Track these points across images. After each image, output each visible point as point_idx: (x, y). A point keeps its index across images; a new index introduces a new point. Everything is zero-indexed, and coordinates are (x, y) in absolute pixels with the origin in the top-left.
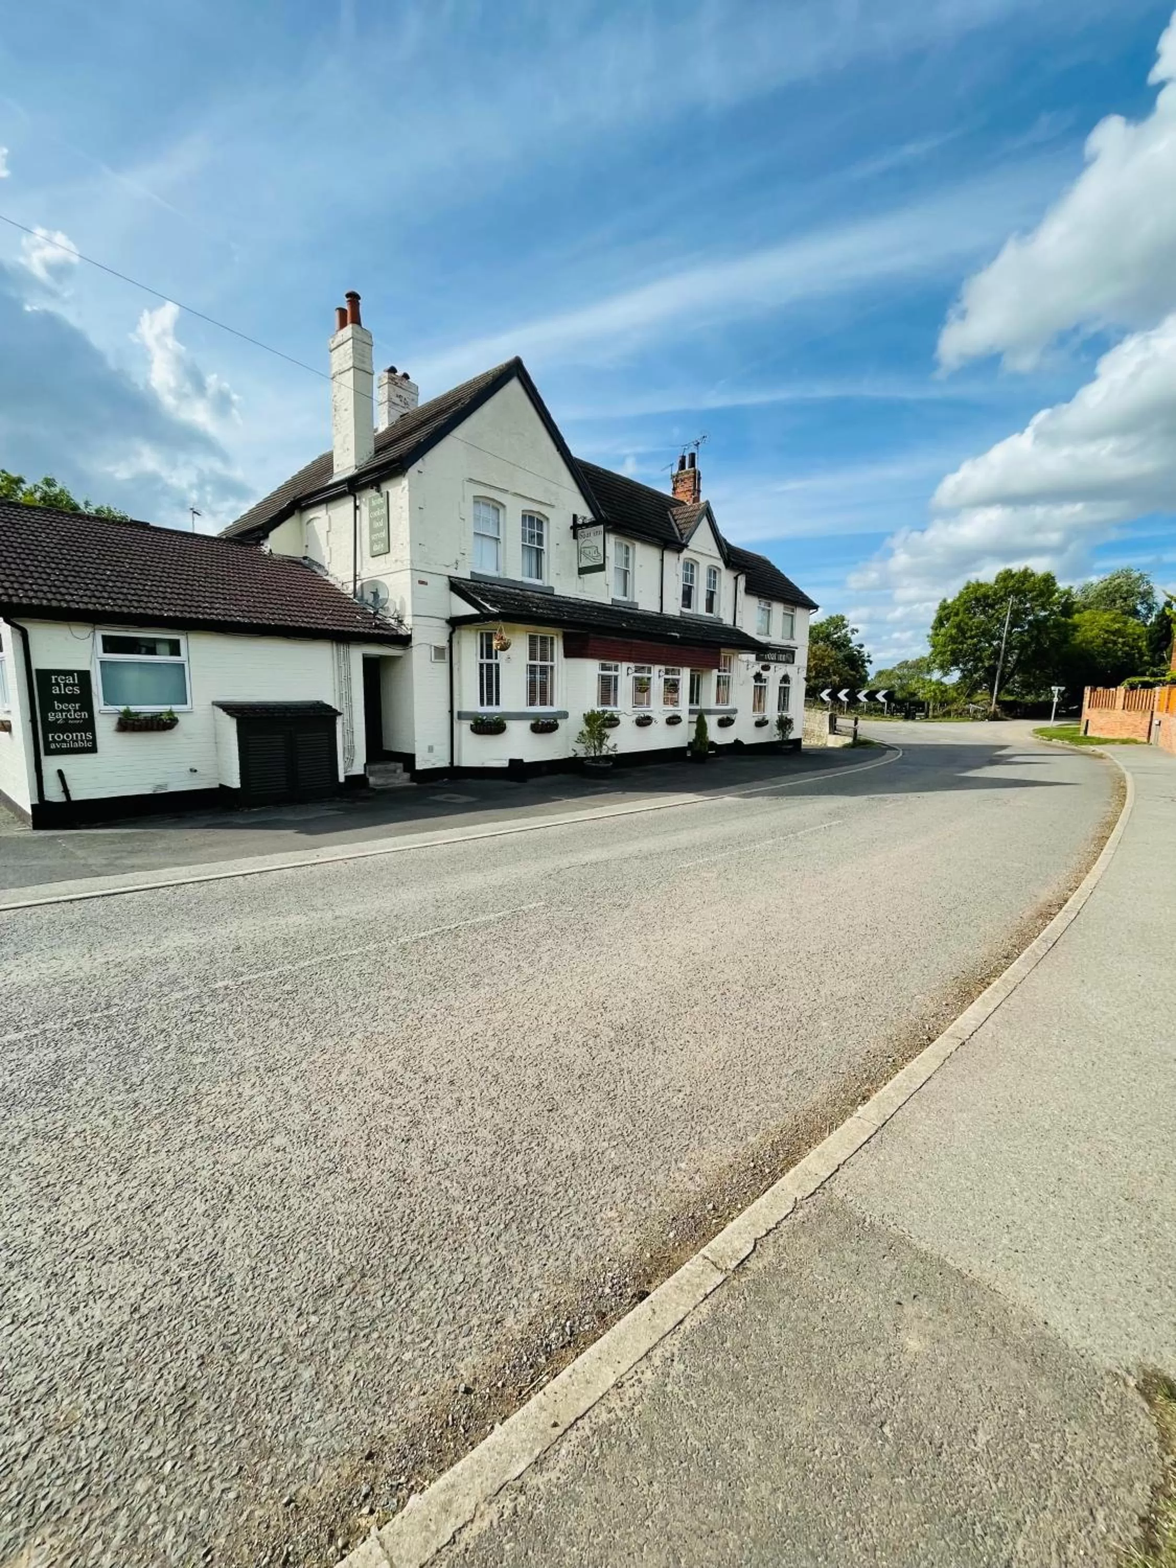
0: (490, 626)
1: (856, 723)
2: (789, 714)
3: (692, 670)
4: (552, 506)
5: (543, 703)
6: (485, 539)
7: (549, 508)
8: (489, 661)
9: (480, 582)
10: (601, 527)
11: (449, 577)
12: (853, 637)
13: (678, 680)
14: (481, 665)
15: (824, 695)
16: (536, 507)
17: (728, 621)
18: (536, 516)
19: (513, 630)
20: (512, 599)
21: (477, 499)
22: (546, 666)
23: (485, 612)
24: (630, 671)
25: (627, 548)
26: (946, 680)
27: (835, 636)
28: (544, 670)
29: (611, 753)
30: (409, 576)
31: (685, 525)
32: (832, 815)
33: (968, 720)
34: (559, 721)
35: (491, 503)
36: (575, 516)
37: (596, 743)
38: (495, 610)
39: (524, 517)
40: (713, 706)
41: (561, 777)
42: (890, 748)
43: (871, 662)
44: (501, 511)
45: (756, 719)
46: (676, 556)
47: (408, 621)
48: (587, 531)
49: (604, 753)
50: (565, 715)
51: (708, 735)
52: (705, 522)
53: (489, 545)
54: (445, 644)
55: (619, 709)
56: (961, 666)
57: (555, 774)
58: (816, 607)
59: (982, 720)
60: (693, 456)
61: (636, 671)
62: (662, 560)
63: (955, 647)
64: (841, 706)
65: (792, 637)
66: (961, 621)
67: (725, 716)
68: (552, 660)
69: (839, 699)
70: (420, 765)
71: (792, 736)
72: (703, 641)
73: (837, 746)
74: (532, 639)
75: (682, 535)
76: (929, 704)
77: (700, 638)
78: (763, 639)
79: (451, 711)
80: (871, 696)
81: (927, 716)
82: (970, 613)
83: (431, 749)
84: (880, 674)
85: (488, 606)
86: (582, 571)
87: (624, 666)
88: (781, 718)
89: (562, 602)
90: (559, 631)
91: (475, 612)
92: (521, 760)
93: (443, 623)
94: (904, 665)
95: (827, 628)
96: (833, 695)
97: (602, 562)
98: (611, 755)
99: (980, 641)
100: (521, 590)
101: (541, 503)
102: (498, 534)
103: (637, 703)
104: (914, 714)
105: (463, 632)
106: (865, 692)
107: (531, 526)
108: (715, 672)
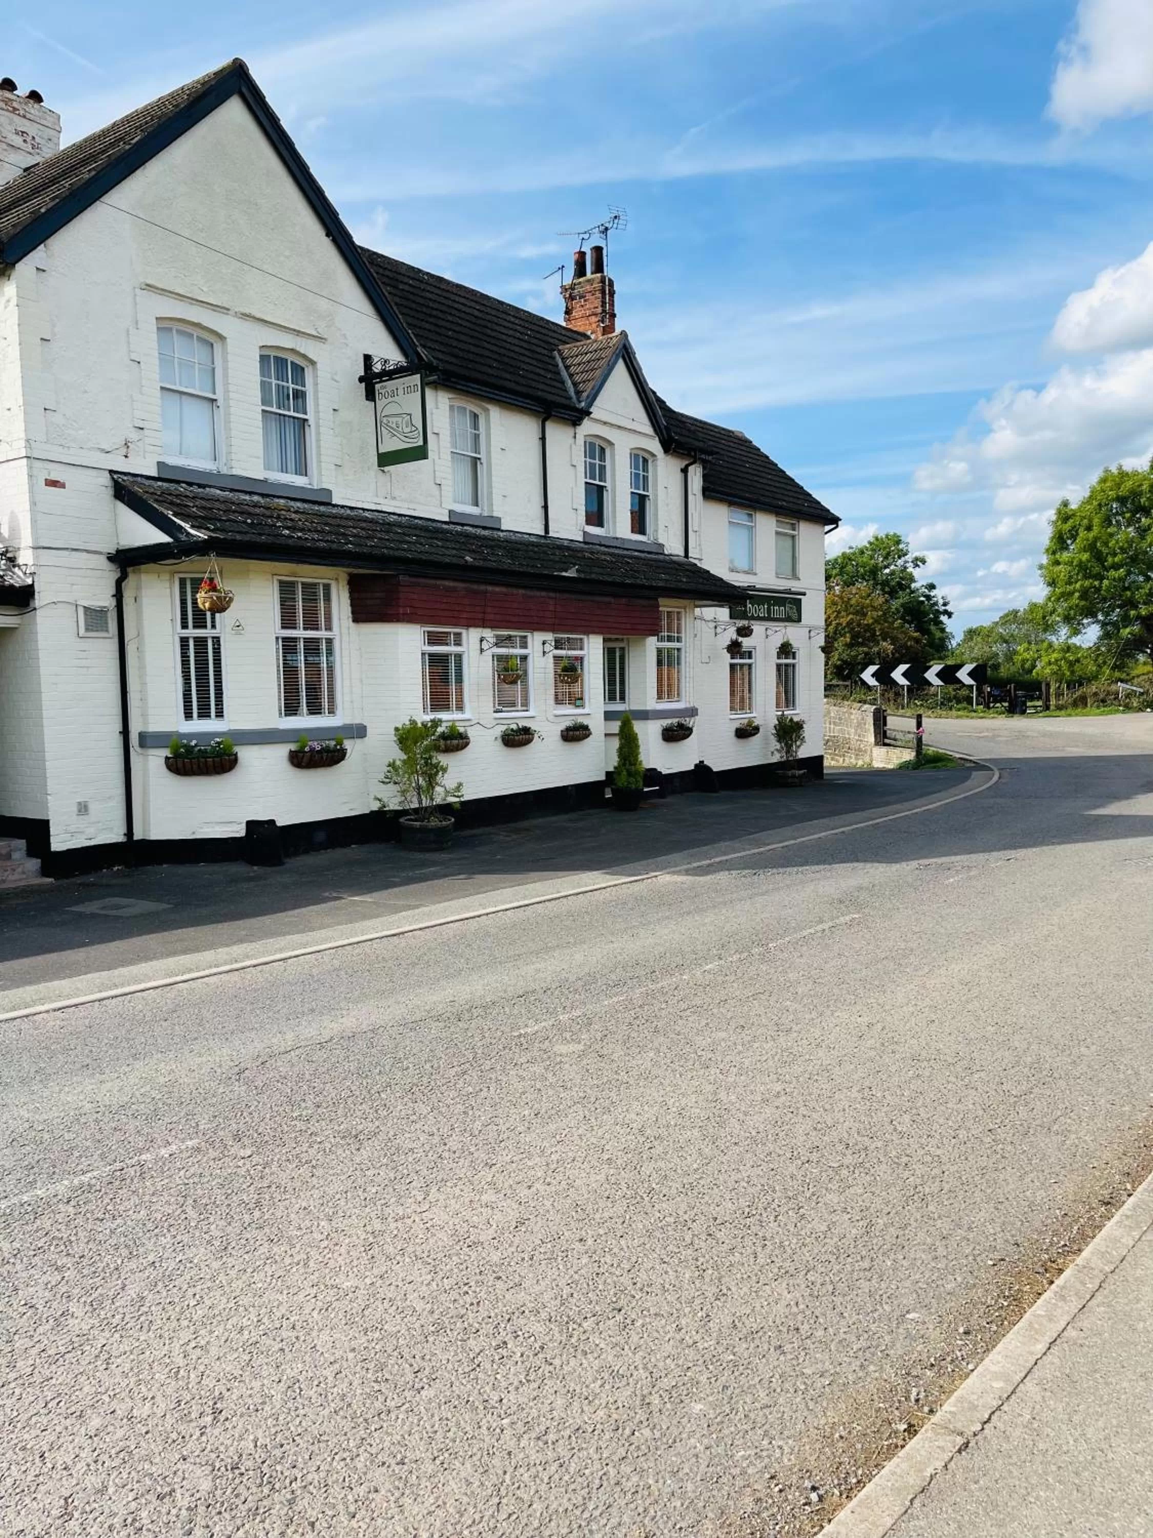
0: (193, 566)
1: (919, 725)
2: (795, 714)
3: (605, 640)
4: (320, 339)
5: (315, 709)
6: (184, 397)
7: (319, 345)
8: (200, 632)
9: (178, 482)
10: (416, 379)
11: (111, 472)
12: (916, 573)
13: (581, 659)
14: (184, 641)
15: (868, 675)
16: (286, 341)
17: (673, 547)
18: (291, 358)
19: (244, 574)
20: (242, 513)
21: (166, 325)
22: (317, 640)
23: (183, 538)
24: (485, 645)
25: (475, 417)
26: (1076, 640)
27: (887, 571)
28: (312, 647)
29: (452, 799)
30: (25, 471)
31: (585, 376)
32: (847, 901)
33: (1117, 711)
34: (348, 744)
35: (196, 332)
36: (367, 358)
37: (421, 781)
38: (202, 535)
39: (264, 359)
40: (651, 703)
41: (354, 851)
42: (979, 766)
43: (950, 615)
44: (218, 348)
45: (737, 725)
46: (570, 431)
47: (25, 557)
48: (390, 385)
49: (438, 800)
50: (359, 731)
51: (642, 757)
52: (620, 369)
53: (196, 413)
54: (106, 601)
55: (466, 716)
56: (1100, 617)
57: (345, 844)
58: (834, 521)
59: (1140, 710)
60: (598, 250)
61: (496, 645)
62: (543, 439)
63: (1087, 583)
64: (897, 694)
65: (795, 576)
66: (1096, 539)
67: (675, 721)
68: (329, 628)
69: (894, 683)
70: (59, 842)
71: (804, 752)
72: (623, 585)
73: (891, 766)
74: (286, 590)
75: (578, 393)
76: (1048, 685)
77: (618, 580)
78: (739, 580)
79: (125, 732)
80: (948, 675)
81: (1047, 708)
82: (1110, 524)
83: (83, 809)
84: (971, 634)
85: (187, 526)
86: (386, 460)
87: (472, 637)
88: (781, 719)
89: (348, 518)
90: (342, 573)
91: (164, 538)
92: (272, 822)
93: (103, 562)
94: (1012, 617)
95: (872, 557)
96: (883, 676)
97: (421, 443)
98: (449, 805)
99: (1129, 573)
100: (263, 495)
101: (298, 333)
102: (214, 393)
103: (504, 703)
104: (1024, 703)
105: (144, 577)
106: (936, 668)
107: (281, 376)
108: (652, 643)
